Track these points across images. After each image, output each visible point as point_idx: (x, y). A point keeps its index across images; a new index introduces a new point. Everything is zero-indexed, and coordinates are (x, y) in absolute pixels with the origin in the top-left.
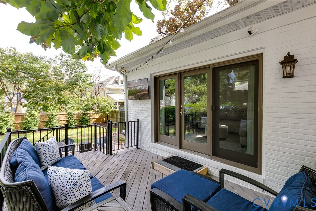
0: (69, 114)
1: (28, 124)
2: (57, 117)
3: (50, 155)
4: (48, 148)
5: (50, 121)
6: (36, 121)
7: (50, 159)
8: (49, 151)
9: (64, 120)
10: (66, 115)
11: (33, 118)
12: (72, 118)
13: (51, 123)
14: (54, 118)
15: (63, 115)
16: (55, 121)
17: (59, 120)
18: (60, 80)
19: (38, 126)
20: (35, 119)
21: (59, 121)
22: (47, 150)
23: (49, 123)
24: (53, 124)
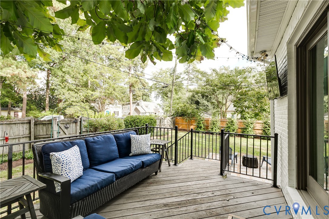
0: (265, 123)
1: (228, 129)
2: (252, 125)
3: (136, 146)
4: (136, 140)
5: (246, 129)
6: (234, 127)
7: (136, 150)
8: (136, 143)
9: (260, 129)
10: (263, 123)
11: (232, 124)
12: (268, 128)
13: (246, 130)
14: (249, 126)
15: (259, 123)
16: (250, 129)
17: (255, 128)
18: (261, 87)
19: (235, 131)
20: (233, 125)
21: (255, 130)
22: (135, 142)
23: (245, 131)
24: (248, 132)
